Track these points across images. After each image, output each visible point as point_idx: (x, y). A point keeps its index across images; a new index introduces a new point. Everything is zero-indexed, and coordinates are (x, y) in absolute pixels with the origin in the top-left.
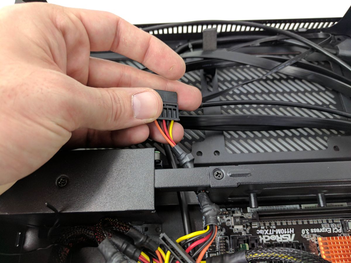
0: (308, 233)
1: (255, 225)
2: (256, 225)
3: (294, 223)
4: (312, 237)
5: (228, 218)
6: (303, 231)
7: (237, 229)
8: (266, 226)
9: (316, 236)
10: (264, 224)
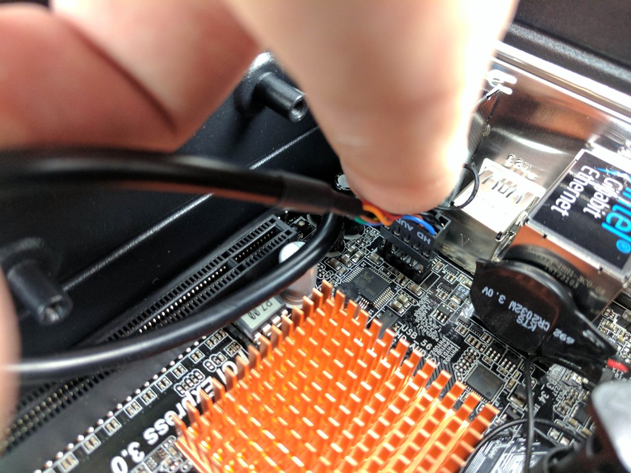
6: (118, 466)
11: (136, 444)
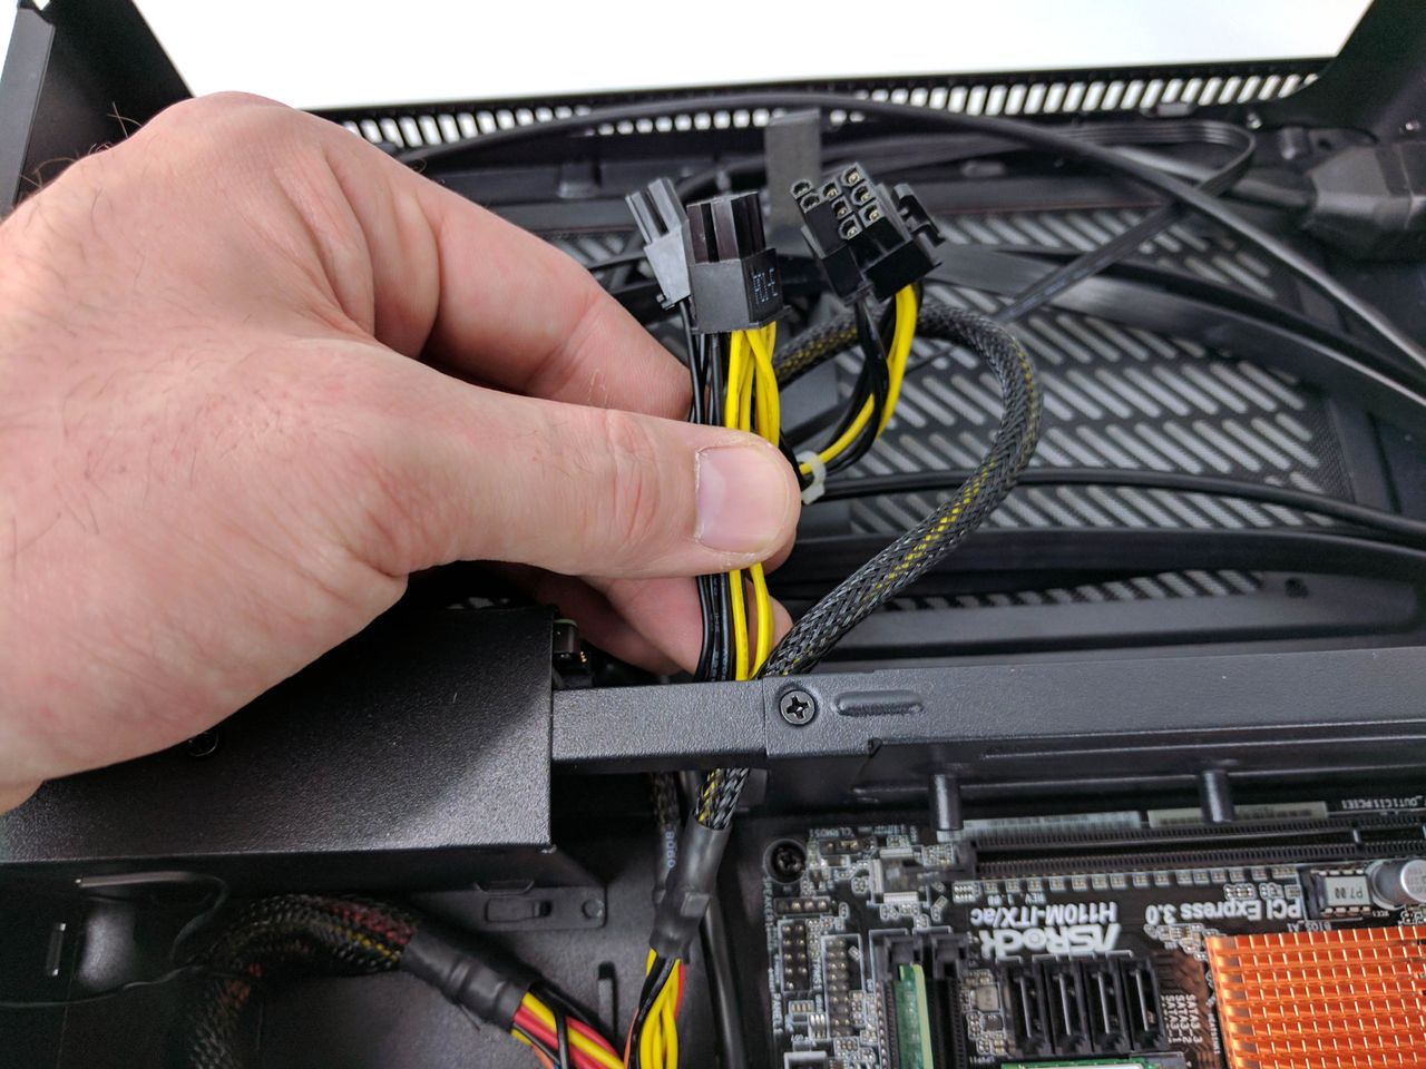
0: (1170, 920)
1: (965, 892)
2: (968, 893)
3: (1119, 882)
4: (1185, 933)
5: (860, 866)
6: (1152, 914)
7: (897, 909)
8: (1006, 894)
9: (1201, 933)
10: (1002, 889)
11: (1172, 908)
